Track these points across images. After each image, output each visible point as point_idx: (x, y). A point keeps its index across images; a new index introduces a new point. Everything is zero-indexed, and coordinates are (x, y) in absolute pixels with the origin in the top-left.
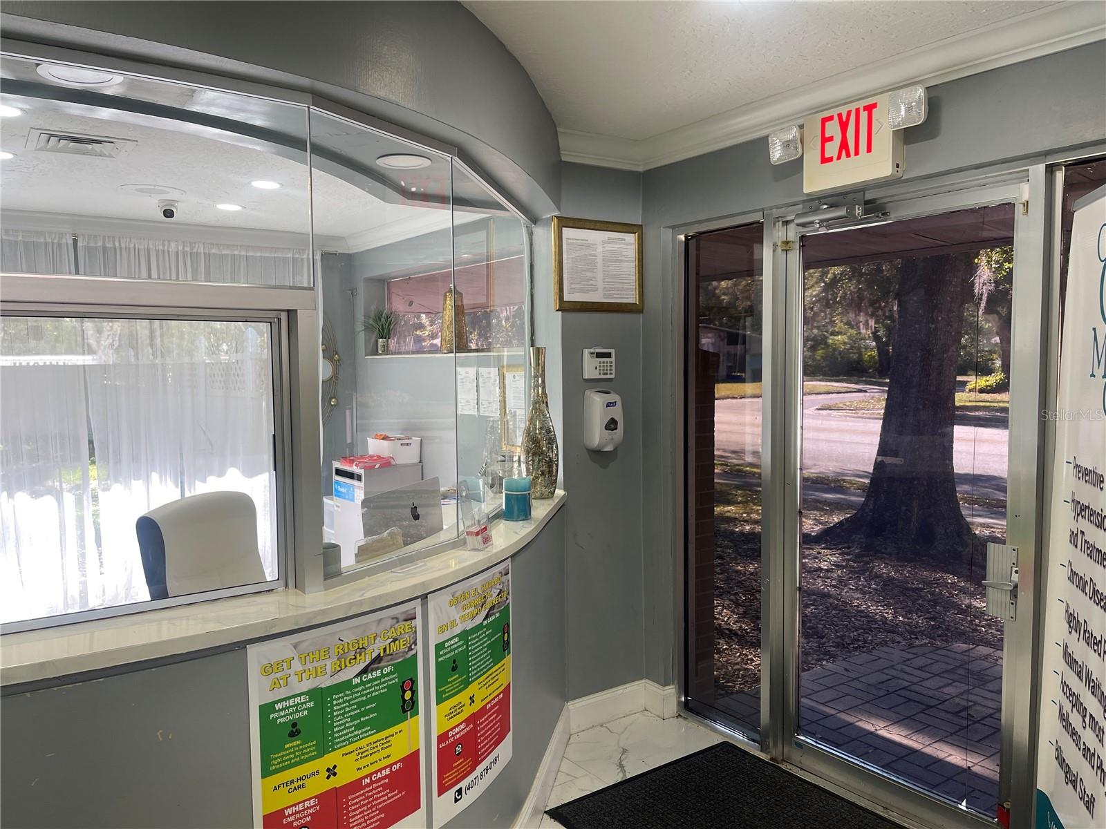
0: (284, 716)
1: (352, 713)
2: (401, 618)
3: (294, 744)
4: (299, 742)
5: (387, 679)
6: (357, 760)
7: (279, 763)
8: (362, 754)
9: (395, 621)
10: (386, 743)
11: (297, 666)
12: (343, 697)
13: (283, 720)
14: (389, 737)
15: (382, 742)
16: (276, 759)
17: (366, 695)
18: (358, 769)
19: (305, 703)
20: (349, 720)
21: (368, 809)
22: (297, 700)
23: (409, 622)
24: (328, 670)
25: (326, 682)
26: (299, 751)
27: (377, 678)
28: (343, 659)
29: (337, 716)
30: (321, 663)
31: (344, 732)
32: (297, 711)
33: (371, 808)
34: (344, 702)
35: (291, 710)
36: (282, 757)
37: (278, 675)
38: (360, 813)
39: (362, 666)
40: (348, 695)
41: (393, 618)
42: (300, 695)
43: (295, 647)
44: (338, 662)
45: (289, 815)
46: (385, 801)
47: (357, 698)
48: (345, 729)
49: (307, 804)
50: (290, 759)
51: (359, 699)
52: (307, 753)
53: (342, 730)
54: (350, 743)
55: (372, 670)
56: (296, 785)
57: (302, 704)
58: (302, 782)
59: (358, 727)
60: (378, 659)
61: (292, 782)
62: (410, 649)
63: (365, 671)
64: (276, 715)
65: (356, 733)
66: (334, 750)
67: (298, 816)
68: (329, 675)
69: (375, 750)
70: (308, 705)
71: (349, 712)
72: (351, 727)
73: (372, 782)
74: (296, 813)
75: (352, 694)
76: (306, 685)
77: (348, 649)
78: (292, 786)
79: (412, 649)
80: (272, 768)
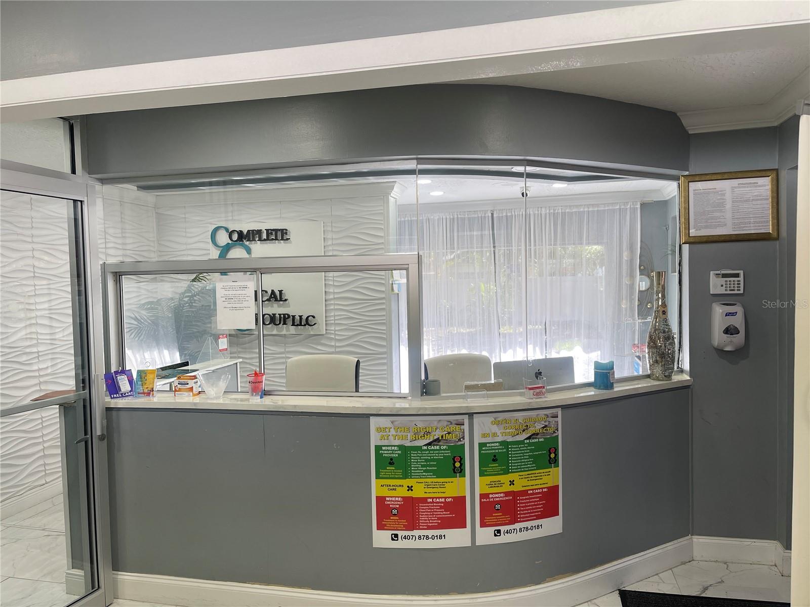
0: (387, 454)
1: (423, 463)
2: (454, 422)
3: (391, 468)
4: (393, 468)
5: (443, 452)
6: (425, 488)
7: (384, 475)
8: (428, 486)
9: (449, 423)
10: (442, 486)
11: (393, 432)
12: (416, 454)
13: (386, 455)
14: (445, 482)
15: (440, 483)
16: (382, 472)
17: (430, 456)
18: (425, 493)
19: (397, 451)
20: (420, 466)
21: (430, 515)
22: (393, 448)
23: (460, 426)
24: (409, 438)
25: (408, 444)
26: (393, 472)
27: (437, 450)
28: (417, 435)
29: (414, 462)
30: (405, 434)
31: (417, 471)
32: (393, 453)
33: (433, 514)
34: (417, 456)
35: (390, 452)
36: (386, 472)
37: (384, 434)
38: (426, 515)
39: (428, 441)
40: (419, 454)
41: (448, 422)
42: (395, 446)
43: (392, 423)
44: (414, 436)
45: (388, 501)
46: (441, 514)
47: (425, 456)
48: (418, 470)
49: (397, 499)
50: (389, 475)
51: (426, 458)
52: (397, 475)
53: (416, 470)
54: (420, 478)
55: (434, 445)
56: (392, 488)
57: (396, 451)
58: (394, 488)
59: (425, 471)
60: (438, 440)
61: (390, 486)
62: (460, 440)
63: (429, 444)
64: (382, 452)
65: (424, 474)
66: (411, 478)
67: (392, 503)
68: (409, 440)
69: (436, 486)
70: (398, 452)
71: (420, 462)
72: (421, 470)
73: (433, 502)
74: (391, 501)
75: (422, 454)
76: (397, 443)
77: (420, 431)
78: (390, 488)
79: (461, 441)
80: (381, 476)
